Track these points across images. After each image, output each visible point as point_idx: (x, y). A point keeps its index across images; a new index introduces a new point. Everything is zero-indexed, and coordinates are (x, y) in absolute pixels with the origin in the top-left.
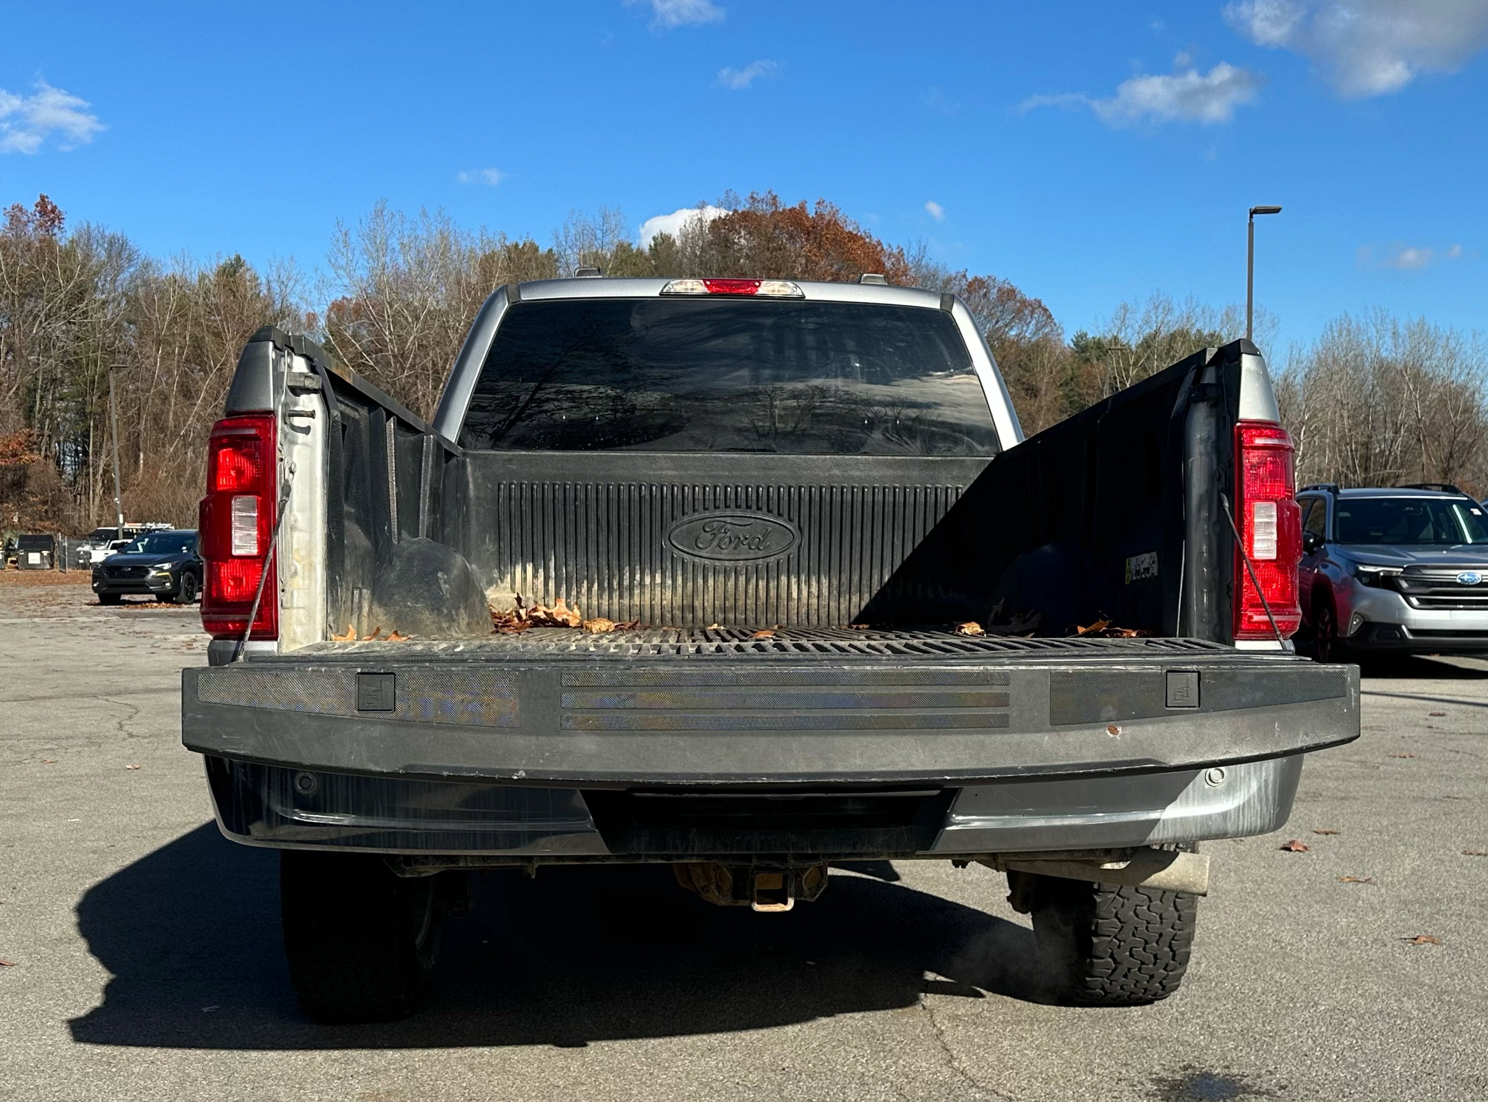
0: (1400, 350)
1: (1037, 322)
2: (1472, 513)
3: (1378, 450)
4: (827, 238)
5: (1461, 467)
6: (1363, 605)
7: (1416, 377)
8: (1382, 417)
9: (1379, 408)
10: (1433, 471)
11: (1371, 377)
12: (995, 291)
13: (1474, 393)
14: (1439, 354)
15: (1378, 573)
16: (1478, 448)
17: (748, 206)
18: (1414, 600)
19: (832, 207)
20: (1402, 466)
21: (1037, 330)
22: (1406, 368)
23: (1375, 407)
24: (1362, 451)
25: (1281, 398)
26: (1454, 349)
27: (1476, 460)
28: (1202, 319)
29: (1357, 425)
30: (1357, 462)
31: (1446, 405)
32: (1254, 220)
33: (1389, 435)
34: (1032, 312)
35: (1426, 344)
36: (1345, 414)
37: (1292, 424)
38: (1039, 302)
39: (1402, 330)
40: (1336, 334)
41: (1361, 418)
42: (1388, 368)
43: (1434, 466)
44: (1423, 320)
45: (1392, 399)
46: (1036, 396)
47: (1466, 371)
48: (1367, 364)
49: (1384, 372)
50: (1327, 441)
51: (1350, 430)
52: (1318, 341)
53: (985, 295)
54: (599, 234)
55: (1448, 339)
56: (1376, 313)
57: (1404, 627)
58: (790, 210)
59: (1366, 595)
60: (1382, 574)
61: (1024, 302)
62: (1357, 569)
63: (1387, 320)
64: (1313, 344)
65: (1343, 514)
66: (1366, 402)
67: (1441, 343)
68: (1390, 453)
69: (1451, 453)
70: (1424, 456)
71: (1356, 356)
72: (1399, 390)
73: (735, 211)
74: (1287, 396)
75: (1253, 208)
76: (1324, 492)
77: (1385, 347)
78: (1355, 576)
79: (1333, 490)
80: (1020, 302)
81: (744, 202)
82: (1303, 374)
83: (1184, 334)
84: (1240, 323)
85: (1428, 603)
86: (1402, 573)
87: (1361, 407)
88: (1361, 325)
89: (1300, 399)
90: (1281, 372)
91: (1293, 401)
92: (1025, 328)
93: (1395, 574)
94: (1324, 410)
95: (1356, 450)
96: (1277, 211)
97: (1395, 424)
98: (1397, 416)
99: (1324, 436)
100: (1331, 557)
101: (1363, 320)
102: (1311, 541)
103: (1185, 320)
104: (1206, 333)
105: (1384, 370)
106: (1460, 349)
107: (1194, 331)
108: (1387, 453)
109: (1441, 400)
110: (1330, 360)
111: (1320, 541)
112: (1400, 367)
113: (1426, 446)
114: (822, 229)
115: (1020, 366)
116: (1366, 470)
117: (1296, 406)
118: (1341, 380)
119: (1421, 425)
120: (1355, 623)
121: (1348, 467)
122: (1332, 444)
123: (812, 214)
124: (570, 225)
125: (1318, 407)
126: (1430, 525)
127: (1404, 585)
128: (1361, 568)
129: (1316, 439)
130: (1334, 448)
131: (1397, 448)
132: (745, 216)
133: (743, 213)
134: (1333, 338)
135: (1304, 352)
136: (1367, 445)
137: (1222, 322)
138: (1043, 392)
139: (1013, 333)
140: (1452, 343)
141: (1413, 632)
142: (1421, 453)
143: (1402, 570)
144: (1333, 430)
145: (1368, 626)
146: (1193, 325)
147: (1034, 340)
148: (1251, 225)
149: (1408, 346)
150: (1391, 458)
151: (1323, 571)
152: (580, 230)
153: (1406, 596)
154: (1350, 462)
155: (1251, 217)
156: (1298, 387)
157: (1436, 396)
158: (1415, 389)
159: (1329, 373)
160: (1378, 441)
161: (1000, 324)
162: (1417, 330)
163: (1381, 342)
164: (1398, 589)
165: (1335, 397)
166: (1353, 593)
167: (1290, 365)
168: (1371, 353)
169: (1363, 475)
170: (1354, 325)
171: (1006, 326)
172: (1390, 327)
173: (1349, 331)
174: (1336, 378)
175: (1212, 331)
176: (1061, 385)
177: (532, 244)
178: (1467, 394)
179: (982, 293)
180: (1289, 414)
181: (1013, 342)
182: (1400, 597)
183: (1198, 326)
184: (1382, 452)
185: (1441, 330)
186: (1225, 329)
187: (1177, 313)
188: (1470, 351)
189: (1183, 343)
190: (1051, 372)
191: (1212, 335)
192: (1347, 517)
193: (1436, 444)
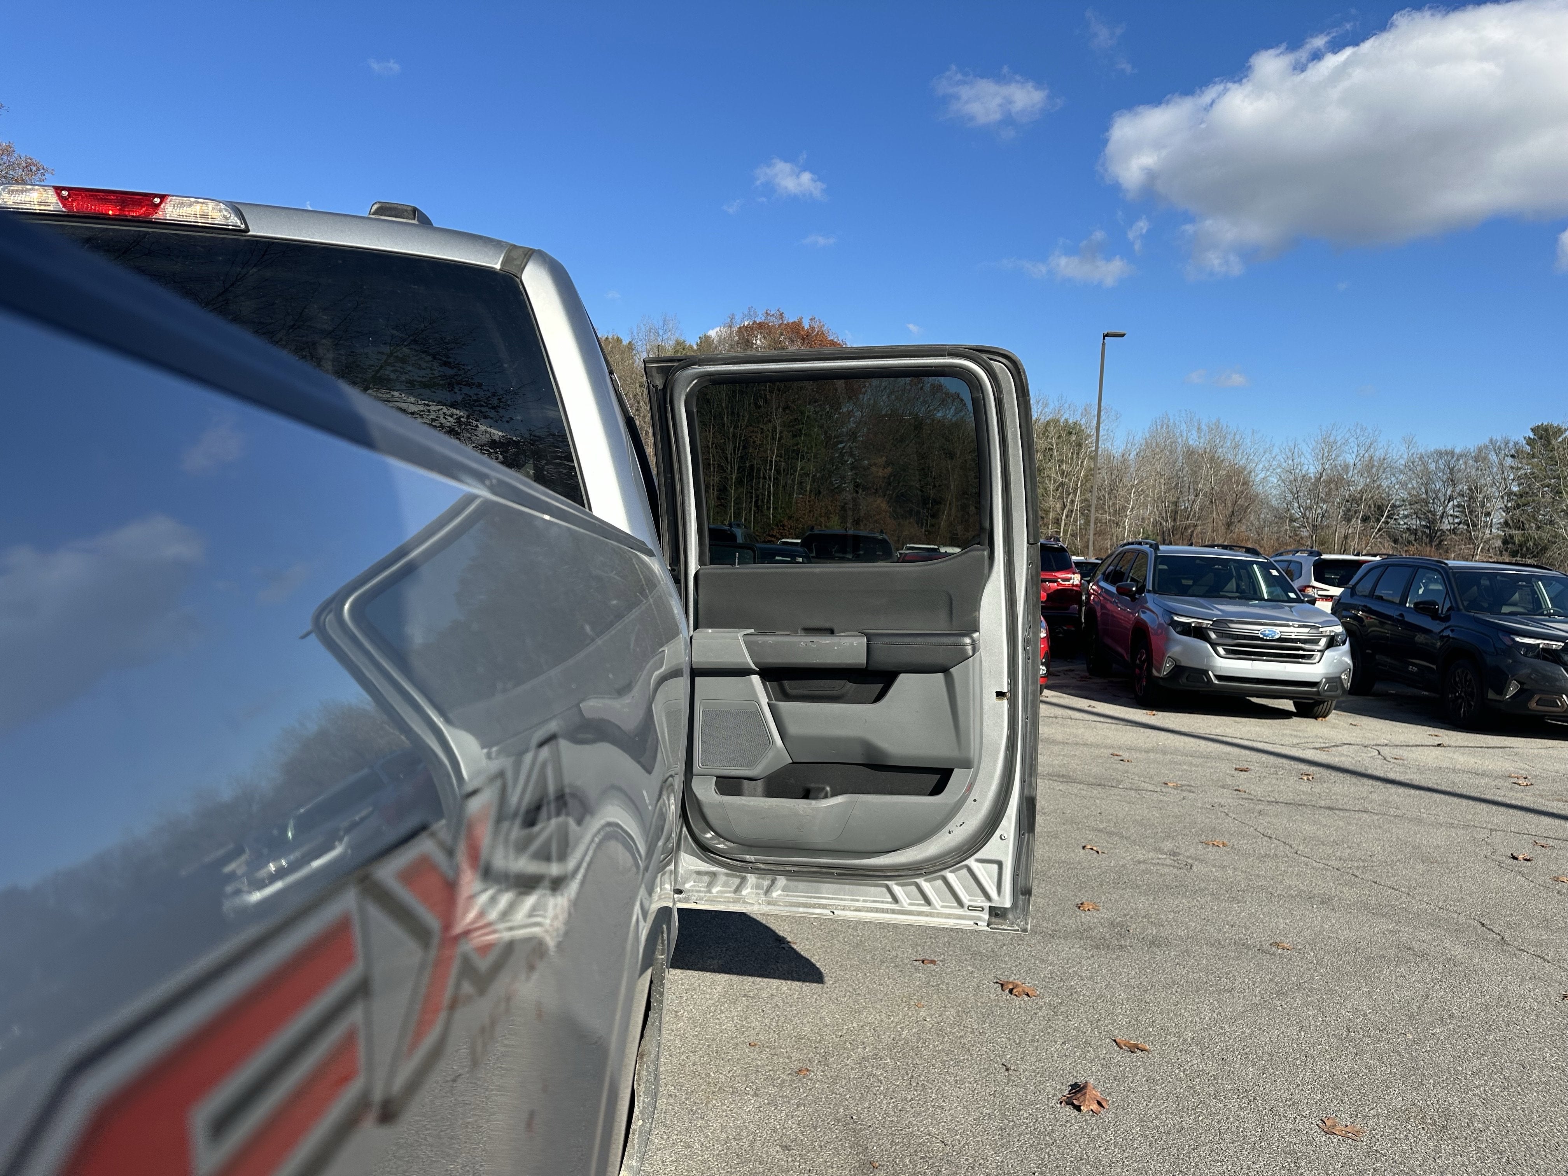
0: (1202, 440)
1: (956, 408)
2: (1271, 573)
3: (1183, 507)
4: (815, 343)
5: (1239, 522)
6: (1175, 650)
7: (1212, 459)
8: (1187, 485)
9: (1185, 479)
10: (1220, 523)
11: (1181, 458)
12: (929, 385)
13: (1251, 472)
14: (1229, 444)
15: (1190, 624)
16: (1251, 510)
17: (763, 318)
18: (1221, 650)
19: (820, 323)
20: (1199, 519)
21: (956, 413)
22: (1205, 452)
23: (1183, 478)
24: (1172, 507)
25: (1120, 469)
26: (1239, 441)
27: (1250, 517)
28: (1068, 412)
29: (1170, 489)
30: (1168, 514)
31: (1231, 480)
32: (1106, 341)
33: (1192, 497)
34: (953, 401)
35: (1220, 437)
36: (1162, 481)
37: (1126, 486)
38: (958, 395)
39: (1204, 427)
40: (1159, 427)
41: (1173, 485)
42: (1193, 452)
43: (1221, 520)
44: (1218, 420)
45: (1194, 473)
46: (952, 459)
47: (1246, 457)
48: (1179, 448)
49: (1190, 455)
50: (1149, 499)
51: (1165, 493)
52: (1146, 431)
53: (922, 388)
54: (661, 332)
55: (1235, 435)
56: (1187, 414)
57: (1210, 673)
58: (792, 323)
59: (1178, 642)
60: (1193, 625)
61: (948, 394)
62: (1172, 618)
63: (1194, 420)
64: (1144, 433)
65: (1161, 567)
66: (1177, 474)
67: (1230, 437)
68: (1191, 510)
69: (1233, 512)
70: (1215, 513)
71: (1172, 443)
72: (1200, 468)
73: (755, 322)
74: (1123, 467)
75: (1106, 333)
76: (1145, 547)
77: (1192, 437)
78: (1169, 625)
79: (1154, 546)
80: (945, 393)
81: (760, 316)
82: (1135, 453)
83: (1056, 422)
84: (1094, 416)
85: (1234, 653)
86: (1211, 625)
87: (1173, 478)
88: (1176, 422)
89: (1132, 470)
90: (1120, 451)
91: (1127, 470)
92: (947, 412)
93: (1204, 626)
94: (1148, 478)
95: (1169, 507)
96: (1122, 335)
97: (1195, 490)
98: (1198, 485)
99: (1148, 496)
100: (1150, 605)
101: (1178, 419)
102: (1134, 589)
103: (1057, 412)
104: (1071, 421)
105: (1190, 453)
106: (1243, 442)
107: (1062, 420)
108: (1189, 509)
109: (1229, 477)
110: (1154, 444)
111: (1141, 590)
112: (1201, 452)
113: (1216, 506)
114: (812, 337)
115: (943, 437)
116: (1175, 520)
117: (1129, 474)
118: (1160, 458)
119: (1214, 492)
120: (1167, 667)
121: (1163, 517)
122: (1152, 501)
123: (807, 327)
124: (642, 325)
125: (1145, 476)
126: (1234, 580)
127: (1213, 636)
128: (1176, 618)
129: (1142, 497)
130: (1153, 504)
131: (1196, 507)
132: (761, 325)
133: (760, 323)
134: (1157, 429)
135: (1137, 438)
136: (1176, 504)
137: (1082, 414)
138: (958, 456)
139: (939, 415)
140: (1238, 438)
141: (1219, 677)
142: (1213, 511)
143: (1211, 622)
144: (1153, 491)
145: (1179, 670)
146: (1062, 415)
147: (954, 419)
148: (1104, 344)
149: (1208, 438)
150: (1192, 513)
151: (1142, 616)
152: (647, 329)
153: (1214, 645)
154: (1164, 515)
155: (1104, 339)
156: (1131, 462)
157: (1224, 473)
158: (1211, 467)
159: (1153, 453)
160: (1184, 501)
161: (931, 408)
162: (1214, 427)
163: (1189, 434)
164: (1207, 639)
165: (1156, 470)
166: (1167, 639)
167: (1126, 446)
168: (1182, 441)
169: (1172, 524)
170: (1172, 421)
171: (935, 409)
172: (1196, 424)
173: (1168, 426)
174: (1158, 457)
175: (1075, 421)
176: (970, 452)
177: (618, 338)
178: (1246, 472)
179: (919, 386)
180: (1124, 479)
181: (939, 421)
182: (1209, 646)
183: (1066, 416)
184: (1186, 508)
185: (1231, 428)
186: (1083, 419)
187: (1051, 406)
188: (1249, 444)
189: (1055, 427)
190: (964, 443)
191: (1075, 423)
192: (1165, 570)
193: (1223, 505)
